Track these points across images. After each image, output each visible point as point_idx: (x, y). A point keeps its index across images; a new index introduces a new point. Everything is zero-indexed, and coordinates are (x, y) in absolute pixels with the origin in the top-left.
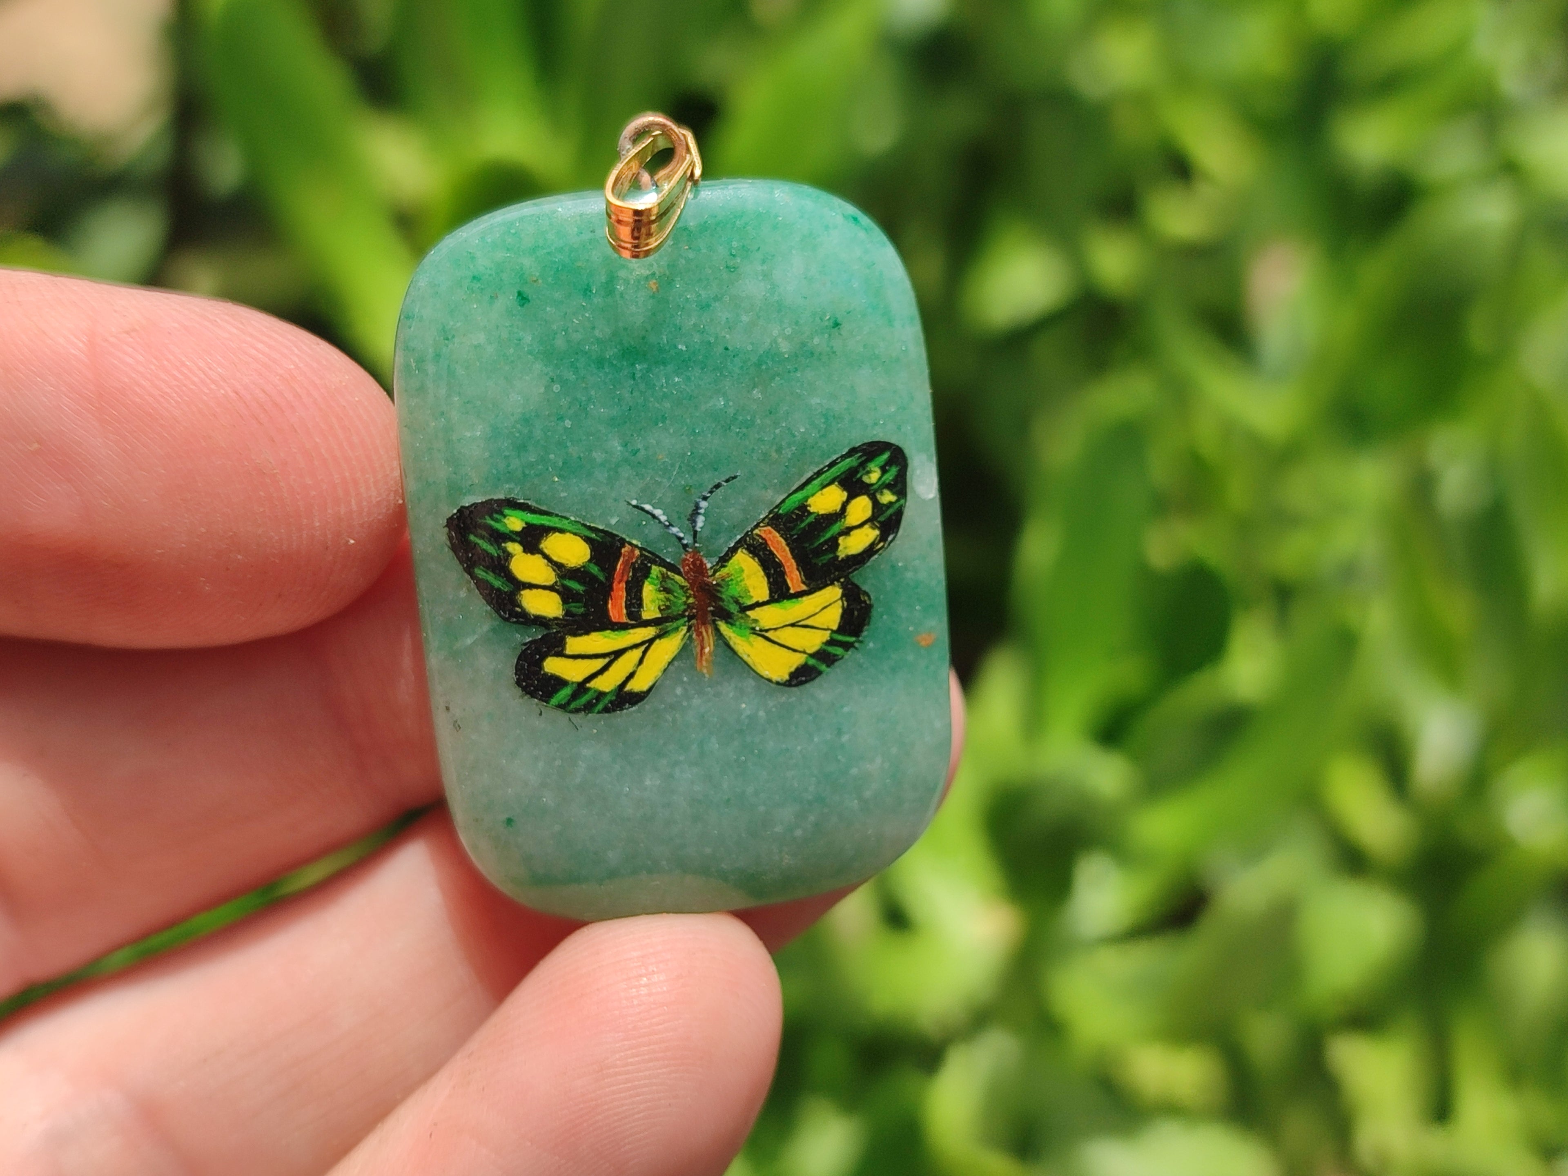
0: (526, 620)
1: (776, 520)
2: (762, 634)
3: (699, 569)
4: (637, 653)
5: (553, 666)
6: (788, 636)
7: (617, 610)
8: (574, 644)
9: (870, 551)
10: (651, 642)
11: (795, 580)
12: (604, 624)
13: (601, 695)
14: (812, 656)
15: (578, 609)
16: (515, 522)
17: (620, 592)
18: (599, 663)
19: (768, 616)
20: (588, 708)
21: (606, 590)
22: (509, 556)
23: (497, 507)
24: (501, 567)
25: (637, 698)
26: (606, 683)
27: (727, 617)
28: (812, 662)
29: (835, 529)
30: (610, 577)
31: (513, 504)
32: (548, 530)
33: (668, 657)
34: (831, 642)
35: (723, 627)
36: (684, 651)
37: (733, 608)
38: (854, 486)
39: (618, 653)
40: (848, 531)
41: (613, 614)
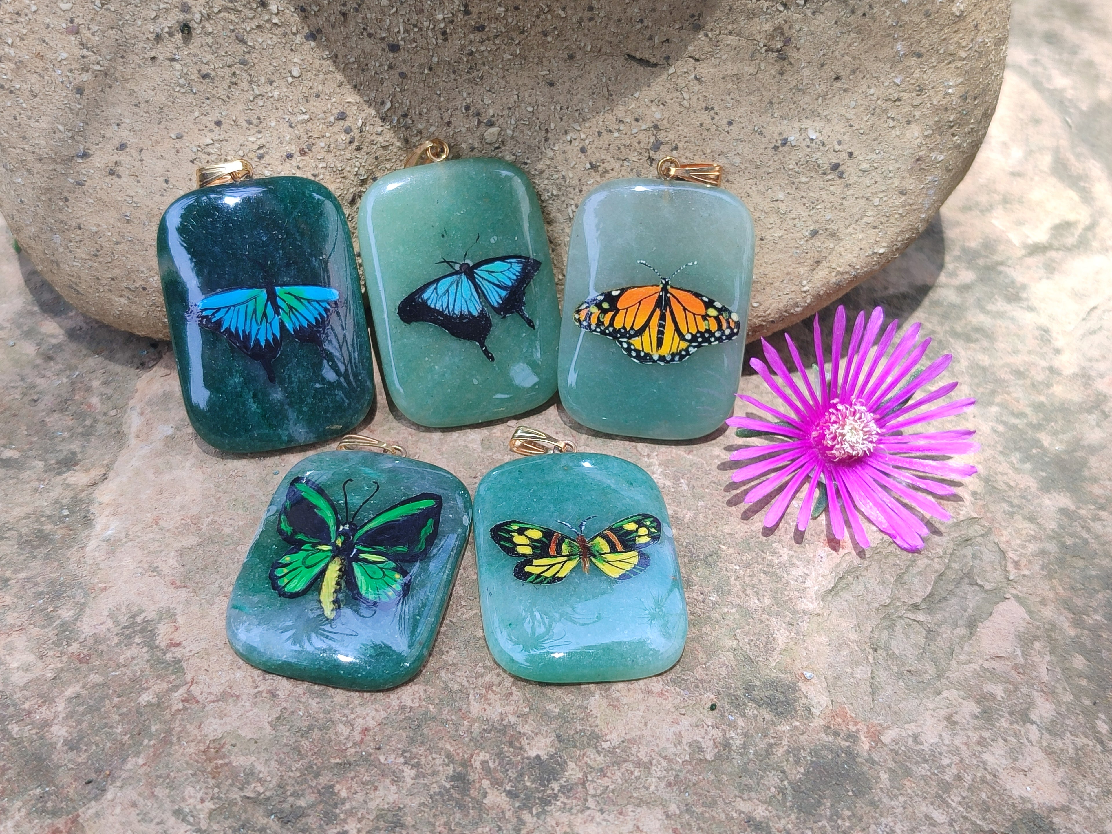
0: (519, 555)
1: (612, 530)
2: (607, 562)
3: (583, 541)
4: (560, 565)
5: (528, 569)
6: (619, 564)
7: (552, 551)
8: (536, 562)
9: (648, 544)
10: (565, 562)
11: (619, 547)
12: (548, 556)
13: (546, 578)
14: (627, 571)
15: (538, 551)
16: (515, 527)
17: (554, 546)
18: (546, 568)
19: (610, 557)
20: (541, 582)
21: (549, 546)
22: (513, 537)
23: (509, 523)
24: (510, 540)
25: (560, 579)
26: (549, 574)
27: (594, 556)
28: (627, 573)
29: (634, 535)
30: (550, 542)
31: (514, 522)
32: (527, 529)
33: (572, 567)
34: (634, 568)
35: (593, 559)
36: (578, 565)
37: (597, 554)
38: (640, 524)
39: (553, 565)
40: (639, 536)
41: (551, 553)
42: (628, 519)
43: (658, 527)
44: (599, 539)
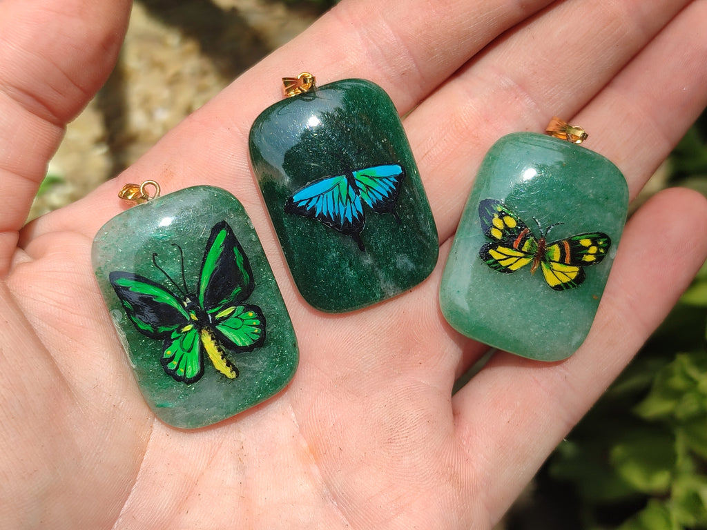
0: (490, 236)
1: (570, 241)
2: (552, 270)
3: (543, 244)
4: (516, 259)
5: (491, 252)
6: (559, 275)
7: (516, 244)
8: (500, 249)
9: (591, 263)
10: (521, 258)
11: (568, 260)
12: (511, 247)
13: (501, 266)
14: (563, 283)
15: (506, 239)
16: (499, 209)
17: (519, 240)
18: (505, 257)
19: (556, 266)
20: (496, 268)
21: (515, 238)
22: (493, 217)
23: (496, 203)
24: (490, 219)
25: (510, 271)
26: (504, 263)
27: (545, 261)
28: (562, 285)
29: (585, 251)
30: (518, 235)
31: (501, 203)
32: (507, 215)
33: (524, 264)
34: (570, 282)
35: (543, 264)
36: (528, 265)
37: (548, 259)
38: (594, 243)
39: (511, 257)
40: (588, 254)
41: (514, 245)
42: (586, 236)
43: (607, 249)
44: (556, 247)
